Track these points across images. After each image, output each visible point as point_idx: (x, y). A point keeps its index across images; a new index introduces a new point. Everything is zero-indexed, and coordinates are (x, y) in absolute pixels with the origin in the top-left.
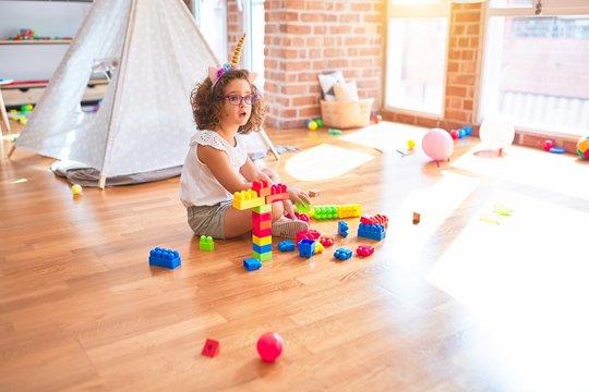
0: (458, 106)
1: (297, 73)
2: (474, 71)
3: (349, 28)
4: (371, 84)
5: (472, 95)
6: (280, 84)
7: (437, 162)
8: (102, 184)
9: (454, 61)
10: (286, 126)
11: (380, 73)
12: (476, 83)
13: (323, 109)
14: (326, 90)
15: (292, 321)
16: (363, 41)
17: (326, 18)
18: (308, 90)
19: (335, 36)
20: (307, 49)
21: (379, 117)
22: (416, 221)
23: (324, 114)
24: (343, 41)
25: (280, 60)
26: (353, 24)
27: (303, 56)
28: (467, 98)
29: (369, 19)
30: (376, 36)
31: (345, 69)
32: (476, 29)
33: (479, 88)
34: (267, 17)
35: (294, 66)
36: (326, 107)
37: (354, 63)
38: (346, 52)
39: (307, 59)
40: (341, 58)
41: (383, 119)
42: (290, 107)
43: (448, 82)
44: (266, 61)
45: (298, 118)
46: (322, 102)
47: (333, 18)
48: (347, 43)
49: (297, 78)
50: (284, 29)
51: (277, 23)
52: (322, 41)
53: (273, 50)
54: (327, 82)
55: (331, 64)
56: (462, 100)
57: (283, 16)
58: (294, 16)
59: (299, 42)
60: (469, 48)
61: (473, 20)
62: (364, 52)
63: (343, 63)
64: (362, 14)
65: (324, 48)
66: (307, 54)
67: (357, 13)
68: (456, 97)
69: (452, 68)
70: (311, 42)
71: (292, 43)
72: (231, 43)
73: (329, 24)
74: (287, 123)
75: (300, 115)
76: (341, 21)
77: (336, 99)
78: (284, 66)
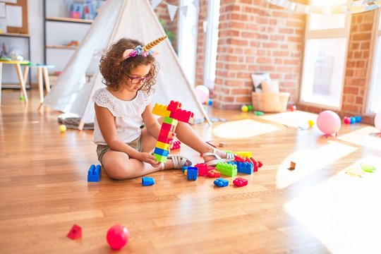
0: (352, 101)
1: (236, 72)
2: (365, 76)
3: (276, 45)
4: (290, 85)
5: (362, 93)
6: (224, 79)
7: (327, 136)
8: (81, 127)
9: (350, 69)
10: (226, 108)
11: (297, 77)
12: (366, 85)
13: (253, 98)
14: (256, 84)
16: (286, 54)
17: (259, 36)
18: (243, 84)
19: (266, 49)
20: (244, 56)
21: (294, 107)
22: (292, 169)
23: (254, 102)
24: (272, 53)
25: (225, 62)
26: (280, 42)
27: (241, 60)
28: (359, 95)
29: (291, 39)
30: (296, 52)
31: (272, 72)
32: (367, 46)
33: (368, 88)
34: (220, 34)
35: (235, 67)
36: (255, 96)
37: (279, 69)
38: (273, 61)
39: (244, 63)
40: (269, 65)
41: (297, 109)
42: (230, 95)
43: (345, 84)
44: (217, 64)
45: (235, 103)
46: (253, 93)
47: (265, 37)
48: (274, 55)
49: (236, 75)
50: (229, 41)
51: (225, 38)
52: (256, 52)
53: (222, 56)
54: (257, 80)
55: (262, 68)
56: (355, 97)
57: (229, 33)
58: (236, 33)
59: (239, 51)
60: (362, 59)
61: (366, 39)
62: (286, 62)
63: (271, 69)
64: (286, 36)
65: (258, 57)
66: (245, 60)
67: (282, 35)
68: (351, 95)
69: (348, 73)
70: (247, 51)
71: (234, 51)
72: (199, 54)
73: (262, 41)
74: (227, 106)
75: (237, 101)
76: (271, 39)
77: (262, 92)
78: (227, 67)
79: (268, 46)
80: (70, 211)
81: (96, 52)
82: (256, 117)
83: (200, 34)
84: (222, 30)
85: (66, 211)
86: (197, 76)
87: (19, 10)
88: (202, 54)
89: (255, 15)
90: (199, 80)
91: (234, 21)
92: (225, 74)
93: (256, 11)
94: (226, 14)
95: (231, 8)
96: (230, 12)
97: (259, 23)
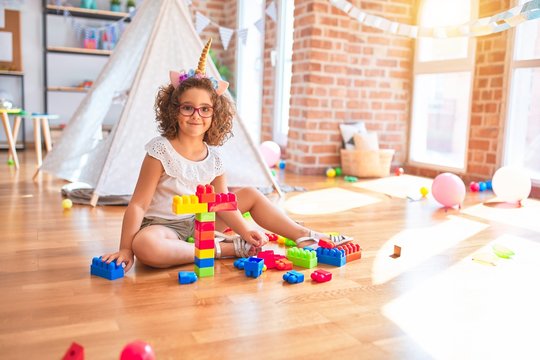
0: (481, 159)
1: (318, 121)
2: (498, 124)
3: (374, 83)
4: (395, 138)
5: (495, 148)
6: (301, 131)
7: (447, 208)
8: (94, 202)
9: (477, 114)
10: (305, 173)
11: (404, 128)
12: (500, 136)
13: (343, 158)
14: (347, 139)
15: (192, 337)
16: (388, 95)
17: (349, 71)
18: (328, 138)
19: (360, 89)
20: (329, 98)
21: (401, 170)
22: (396, 255)
23: (344, 163)
24: (368, 94)
25: (302, 108)
26: (378, 79)
27: (325, 105)
28: (491, 151)
29: (395, 75)
30: (401, 92)
31: (368, 121)
32: (499, 82)
33: (502, 141)
34: (294, 69)
35: (316, 114)
36: (346, 155)
37: (378, 117)
38: (370, 105)
39: (329, 109)
40: (364, 110)
41: (405, 172)
42: (310, 154)
43: (471, 135)
44: (290, 110)
45: (317, 165)
46: (343, 151)
47: (358, 72)
48: (371, 97)
49: (318, 126)
50: (307, 78)
51: (301, 73)
52: (345, 93)
53: (297, 99)
54: (348, 132)
55: (354, 116)
56: (485, 153)
57: (306, 67)
58: (317, 67)
59: (322, 91)
60: (492, 101)
61: (496, 73)
62: (389, 107)
63: (366, 116)
64: (387, 70)
65: (348, 100)
66: (329, 104)
67: (381, 68)
68: (479, 151)
69: (475, 121)
70: (333, 92)
71: (314, 92)
72: (266, 97)
73: (353, 77)
74: (306, 169)
75: (320, 162)
76: (366, 75)
77: (356, 148)
78: (305, 114)
79: (362, 84)
80: (70, 323)
81: (117, 95)
82: (347, 184)
83: (267, 69)
84: (296, 63)
85: (63, 323)
86: (263, 128)
87: (8, 37)
88: (270, 97)
89: (343, 41)
90: (267, 134)
91: (314, 49)
92: (302, 125)
93: (344, 35)
94: (301, 39)
95: (309, 32)
96: (307, 38)
97: (350, 52)
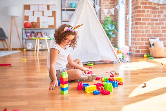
1: (140, 38)
3: (163, 23)
6: (135, 42)
10: (136, 56)
13: (150, 51)
14: (151, 44)
19: (157, 26)
20: (145, 30)
24: (160, 28)
25: (135, 34)
26: (165, 22)
27: (143, 32)
31: (161, 37)
34: (132, 21)
35: (139, 36)
37: (165, 35)
38: (162, 32)
39: (145, 33)
40: (159, 33)
42: (138, 49)
44: (131, 35)
45: (140, 53)
46: (150, 48)
47: (157, 20)
49: (140, 40)
50: (136, 23)
51: (134, 22)
52: (151, 28)
54: (152, 41)
55: (155, 36)
57: (136, 20)
59: (142, 28)
63: (160, 35)
66: (145, 32)
70: (146, 28)
71: (139, 28)
72: (126, 31)
73: (154, 22)
74: (136, 54)
75: (141, 52)
76: (160, 21)
77: (155, 47)
78: (136, 36)
79: (158, 24)
82: (150, 60)
83: (126, 22)
84: (133, 19)
86: (125, 41)
87: (53, 18)
88: (127, 31)
89: (149, 10)
90: (127, 43)
91: (138, 13)
92: (135, 39)
93: (150, 7)
94: (134, 10)
95: (136, 8)
96: (136, 10)
97: (152, 13)
